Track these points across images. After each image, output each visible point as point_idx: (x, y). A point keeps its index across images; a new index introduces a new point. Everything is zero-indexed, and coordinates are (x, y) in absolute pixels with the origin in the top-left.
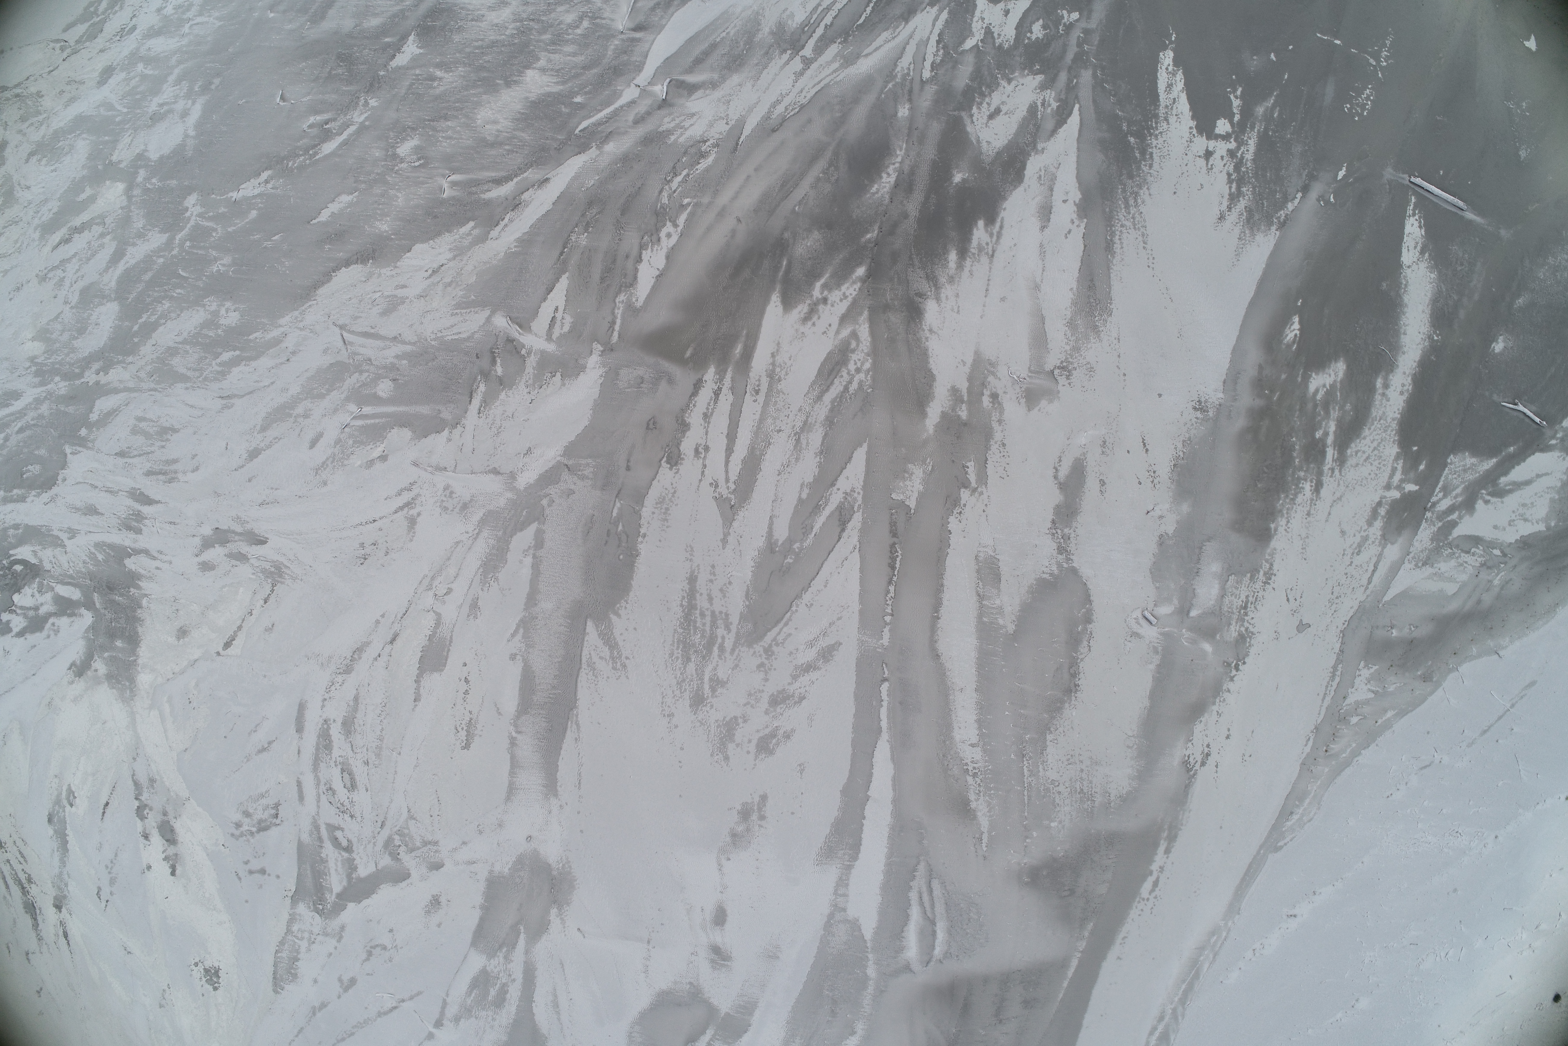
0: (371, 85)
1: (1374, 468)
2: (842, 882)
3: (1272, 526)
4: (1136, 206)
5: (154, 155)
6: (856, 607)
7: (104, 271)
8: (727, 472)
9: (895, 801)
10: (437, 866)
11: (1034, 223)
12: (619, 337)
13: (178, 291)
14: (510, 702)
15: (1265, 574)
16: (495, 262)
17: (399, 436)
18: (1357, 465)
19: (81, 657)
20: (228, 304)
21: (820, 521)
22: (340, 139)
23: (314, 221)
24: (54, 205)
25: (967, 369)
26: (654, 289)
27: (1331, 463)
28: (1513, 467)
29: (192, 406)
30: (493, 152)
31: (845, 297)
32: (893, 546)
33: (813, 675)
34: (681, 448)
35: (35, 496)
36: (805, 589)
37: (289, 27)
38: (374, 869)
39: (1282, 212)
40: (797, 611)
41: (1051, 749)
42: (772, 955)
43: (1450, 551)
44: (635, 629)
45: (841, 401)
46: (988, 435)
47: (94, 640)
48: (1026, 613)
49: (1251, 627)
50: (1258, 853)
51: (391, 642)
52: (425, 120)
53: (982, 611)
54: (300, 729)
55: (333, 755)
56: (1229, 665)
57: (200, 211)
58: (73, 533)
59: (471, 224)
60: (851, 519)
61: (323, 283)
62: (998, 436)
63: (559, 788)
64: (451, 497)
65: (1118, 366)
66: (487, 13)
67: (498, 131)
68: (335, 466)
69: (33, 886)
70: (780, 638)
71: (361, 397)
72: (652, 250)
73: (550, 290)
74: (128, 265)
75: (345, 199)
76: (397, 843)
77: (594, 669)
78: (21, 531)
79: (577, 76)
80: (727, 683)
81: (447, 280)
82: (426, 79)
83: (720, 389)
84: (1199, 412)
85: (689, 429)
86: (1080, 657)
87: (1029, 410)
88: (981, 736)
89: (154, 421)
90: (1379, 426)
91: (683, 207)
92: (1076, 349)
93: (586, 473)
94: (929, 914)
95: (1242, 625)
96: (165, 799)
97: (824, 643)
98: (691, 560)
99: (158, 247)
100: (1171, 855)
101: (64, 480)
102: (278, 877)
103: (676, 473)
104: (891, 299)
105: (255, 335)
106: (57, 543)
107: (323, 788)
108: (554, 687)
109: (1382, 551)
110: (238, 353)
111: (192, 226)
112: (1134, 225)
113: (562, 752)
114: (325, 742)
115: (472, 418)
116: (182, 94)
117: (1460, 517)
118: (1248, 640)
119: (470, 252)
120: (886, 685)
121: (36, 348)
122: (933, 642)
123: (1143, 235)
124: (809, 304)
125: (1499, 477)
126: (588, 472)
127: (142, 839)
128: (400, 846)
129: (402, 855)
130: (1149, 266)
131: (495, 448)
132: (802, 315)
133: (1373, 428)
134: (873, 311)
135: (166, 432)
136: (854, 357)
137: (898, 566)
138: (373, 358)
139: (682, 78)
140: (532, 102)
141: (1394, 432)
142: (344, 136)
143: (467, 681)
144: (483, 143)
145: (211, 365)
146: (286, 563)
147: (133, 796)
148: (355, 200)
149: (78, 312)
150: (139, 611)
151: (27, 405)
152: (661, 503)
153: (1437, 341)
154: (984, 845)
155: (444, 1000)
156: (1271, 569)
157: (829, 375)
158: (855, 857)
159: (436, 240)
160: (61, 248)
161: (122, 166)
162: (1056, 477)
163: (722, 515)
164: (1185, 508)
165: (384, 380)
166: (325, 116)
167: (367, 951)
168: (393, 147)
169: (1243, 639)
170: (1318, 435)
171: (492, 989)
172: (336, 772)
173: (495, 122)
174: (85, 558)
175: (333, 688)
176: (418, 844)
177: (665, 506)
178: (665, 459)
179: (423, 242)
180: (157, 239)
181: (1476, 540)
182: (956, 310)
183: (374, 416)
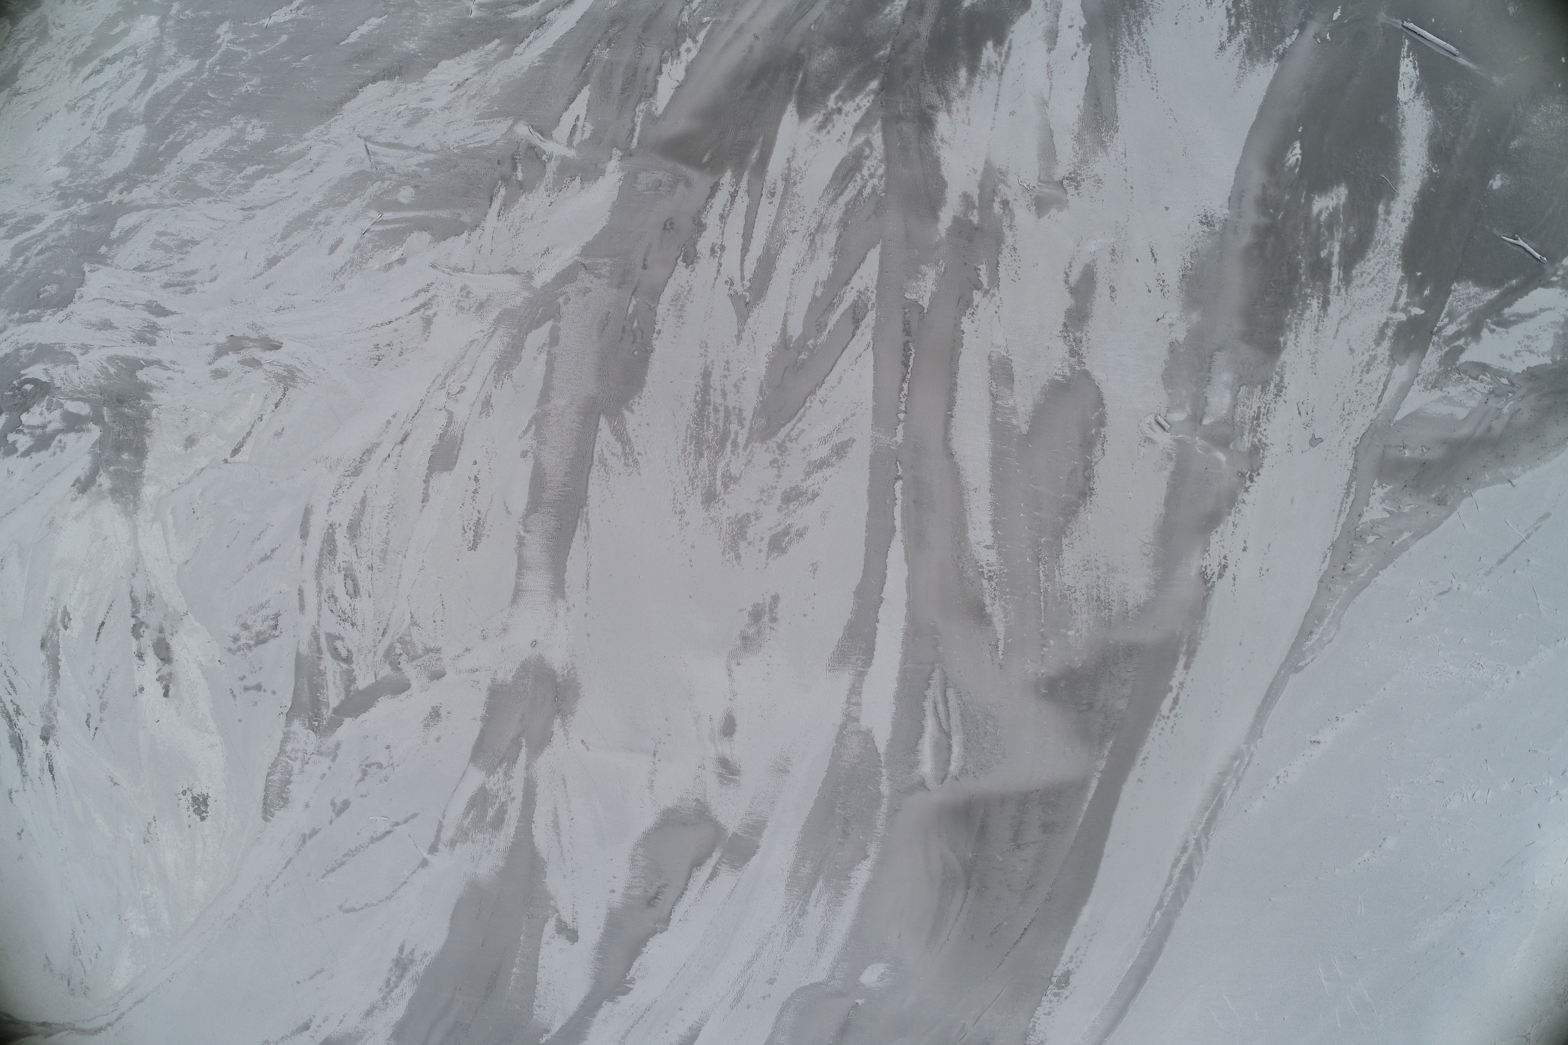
1: (1380, 290)
2: (855, 690)
3: (1282, 339)
4: (1140, 33)
6: (870, 404)
7: (133, 97)
8: (742, 270)
9: (910, 604)
10: (438, 675)
11: (1041, 46)
12: (638, 143)
13: (206, 111)
14: (520, 500)
15: (1276, 386)
16: (519, 76)
17: (419, 239)
18: (1363, 285)
19: (86, 473)
20: (255, 121)
21: (834, 318)
23: (343, 43)
24: (88, 40)
25: (978, 177)
26: (673, 99)
27: (1337, 282)
28: (1516, 300)
29: (213, 219)
31: (859, 108)
32: (906, 344)
33: (827, 472)
34: (698, 248)
35: (50, 315)
36: (819, 385)
38: (374, 681)
39: (1280, 46)
40: (810, 407)
41: (1066, 554)
42: (782, 769)
43: (1458, 375)
44: (648, 424)
45: (855, 204)
46: (999, 239)
47: (100, 454)
48: (1040, 414)
49: (1263, 438)
50: (1279, 672)
51: (402, 443)
53: (995, 411)
54: (304, 535)
55: (337, 561)
56: (1243, 475)
57: (232, 37)
58: (86, 349)
59: (497, 41)
60: (864, 317)
61: (349, 99)
62: (1009, 240)
63: (566, 589)
64: (467, 297)
65: (1125, 179)
68: (353, 270)
69: (21, 717)
70: (794, 434)
71: (381, 204)
72: (672, 64)
73: (572, 100)
74: (157, 91)
75: (375, 21)
76: (399, 651)
77: (606, 465)
78: (34, 350)
80: (739, 479)
81: (472, 92)
83: (736, 192)
84: (1205, 226)
85: (705, 229)
86: (1095, 460)
87: (1039, 217)
88: (996, 537)
89: (175, 235)
90: (1382, 250)
91: (702, 25)
92: (1084, 161)
93: (603, 271)
94: (945, 727)
95: (1255, 436)
96: (162, 615)
97: (837, 439)
98: (705, 356)
99: (188, 72)
100: (1190, 671)
101: (81, 297)
102: (274, 692)
103: (692, 271)
104: (903, 111)
105: (280, 149)
106: (70, 359)
107: (325, 595)
108: (564, 485)
109: (1391, 370)
110: (262, 166)
111: (223, 51)
112: (1138, 51)
113: (571, 551)
114: (329, 547)
115: (491, 221)
117: (1467, 344)
118: (1262, 451)
119: (495, 67)
120: (899, 485)
121: (62, 173)
122: (946, 440)
123: (1147, 60)
124: (824, 114)
125: (1503, 308)
126: (604, 271)
127: (136, 659)
128: (401, 654)
129: (403, 665)
130: (1153, 89)
131: (513, 249)
132: (817, 124)
133: (1376, 251)
134: (885, 120)
135: (185, 245)
136: (868, 163)
137: (911, 363)
138: (396, 167)
141: (1398, 257)
143: (476, 479)
145: (234, 179)
146: (299, 367)
147: (130, 614)
148: (384, 22)
149: (105, 137)
150: (148, 422)
151: (48, 228)
152: (676, 300)
153: (1436, 174)
154: (1000, 653)
155: (441, 822)
156: (1281, 381)
157: (844, 179)
158: (868, 663)
159: (462, 56)
160: (93, 78)
162: (1066, 282)
163: (737, 312)
164: (1195, 317)
165: (406, 187)
167: (362, 770)
169: (1256, 450)
170: (1323, 254)
171: (490, 809)
172: (339, 578)
174: (96, 372)
175: (340, 491)
176: (420, 652)
177: (680, 303)
178: (681, 258)
179: (449, 58)
180: (188, 65)
181: (1484, 368)
182: (966, 122)
183: (395, 221)
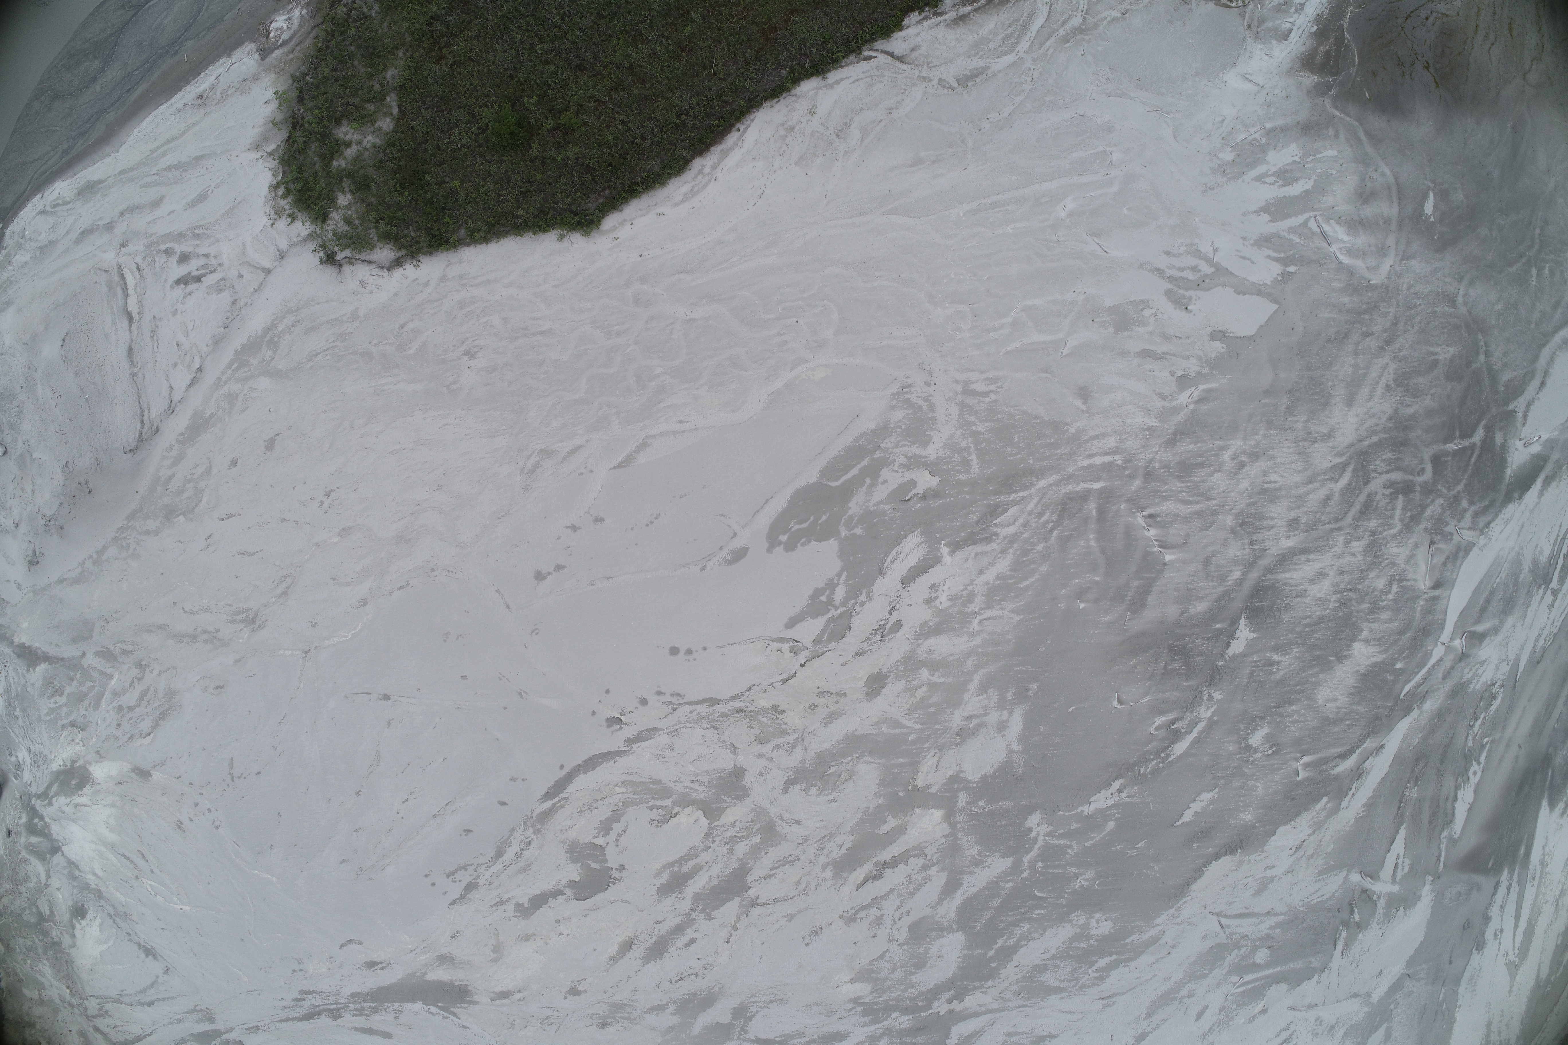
0: (1212, 678)
5: (974, 776)
13: (1036, 912)
16: (1347, 829)
20: (1098, 916)
22: (1190, 738)
23: (1178, 823)
24: (848, 841)
29: (1070, 1013)
30: (1336, 729)
37: (1107, 618)
52: (1271, 707)
57: (1048, 830)
59: (1325, 799)
61: (1196, 880)
66: (1310, 587)
67: (1338, 708)
71: (1240, 969)
74: (969, 894)
75: (1206, 796)
79: (1396, 642)
81: (1310, 852)
82: (1265, 665)
99: (1003, 872)
105: (1131, 938)
110: (1114, 957)
111: (1042, 846)
115: (1337, 960)
116: (992, 704)
138: (1249, 934)
139: (1472, 629)
140: (1364, 675)
142: (1194, 734)
144: (1327, 722)
145: (1087, 973)
148: (1216, 796)
160: (869, 885)
161: (933, 790)
165: (1262, 950)
166: (1171, 716)
168: (1245, 739)
173: (1334, 700)
179: (1285, 824)
180: (999, 865)
183: (1253, 981)
